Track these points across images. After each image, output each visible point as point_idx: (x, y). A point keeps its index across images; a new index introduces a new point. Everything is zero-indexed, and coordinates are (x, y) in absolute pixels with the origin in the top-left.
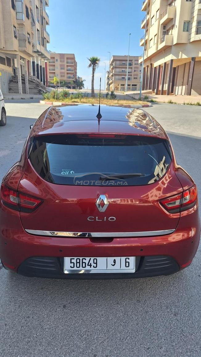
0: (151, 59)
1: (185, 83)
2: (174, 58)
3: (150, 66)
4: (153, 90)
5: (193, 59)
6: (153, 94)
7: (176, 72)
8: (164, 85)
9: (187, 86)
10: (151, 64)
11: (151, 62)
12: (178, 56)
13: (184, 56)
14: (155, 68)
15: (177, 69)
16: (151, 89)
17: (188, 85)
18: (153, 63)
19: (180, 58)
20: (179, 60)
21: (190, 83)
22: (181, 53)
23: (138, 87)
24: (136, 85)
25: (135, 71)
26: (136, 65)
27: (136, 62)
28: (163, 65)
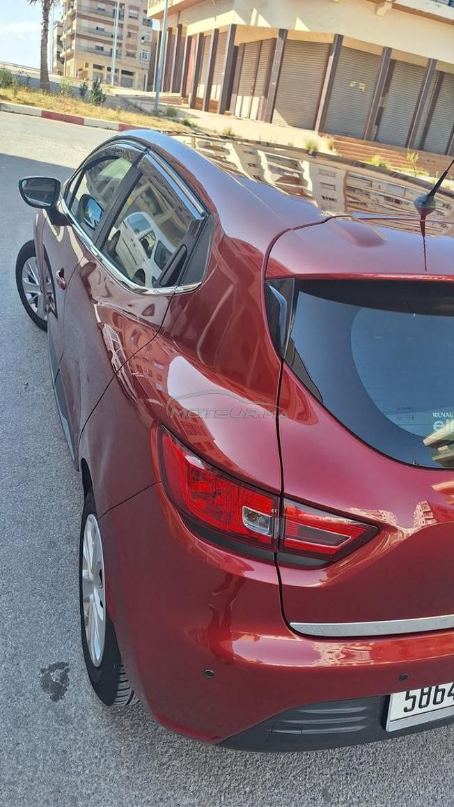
0: (179, 12)
1: (260, 90)
2: (239, 21)
3: (175, 32)
4: (184, 95)
5: (283, 33)
6: (183, 105)
7: (239, 57)
8: (214, 87)
9: (263, 97)
10: (180, 27)
11: (178, 19)
12: (247, 17)
13: (263, 23)
14: (190, 38)
15: (240, 51)
16: (178, 92)
17: (266, 97)
18: (184, 25)
19: (252, 23)
20: (247, 29)
21: (271, 93)
22: (255, 11)
23: (136, 78)
24: (131, 74)
25: (129, 35)
26: (132, 22)
27: (132, 11)
28: (211, 36)
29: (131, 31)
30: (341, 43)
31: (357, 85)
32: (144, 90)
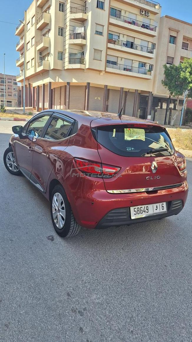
0: (29, 79)
1: (63, 103)
2: (52, 81)
3: (28, 86)
4: (34, 107)
5: (68, 83)
6: (34, 111)
7: (53, 93)
8: (45, 104)
9: (64, 105)
10: (30, 84)
11: (29, 82)
12: (55, 79)
13: (61, 81)
14: (34, 88)
15: (53, 91)
16: (32, 106)
17: (65, 105)
18: (31, 84)
19: (57, 81)
20: (55, 83)
21: (67, 104)
22: (57, 77)
23: (13, 103)
24: (11, 102)
25: (9, 88)
26: (9, 84)
27: (9, 80)
28: (42, 86)
29: (9, 87)
30: (90, 85)
31: (97, 98)
32: (16, 107)
